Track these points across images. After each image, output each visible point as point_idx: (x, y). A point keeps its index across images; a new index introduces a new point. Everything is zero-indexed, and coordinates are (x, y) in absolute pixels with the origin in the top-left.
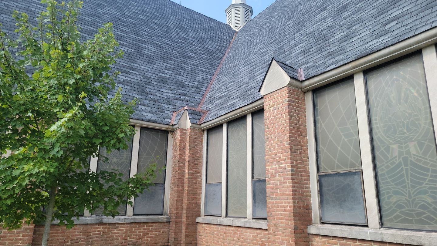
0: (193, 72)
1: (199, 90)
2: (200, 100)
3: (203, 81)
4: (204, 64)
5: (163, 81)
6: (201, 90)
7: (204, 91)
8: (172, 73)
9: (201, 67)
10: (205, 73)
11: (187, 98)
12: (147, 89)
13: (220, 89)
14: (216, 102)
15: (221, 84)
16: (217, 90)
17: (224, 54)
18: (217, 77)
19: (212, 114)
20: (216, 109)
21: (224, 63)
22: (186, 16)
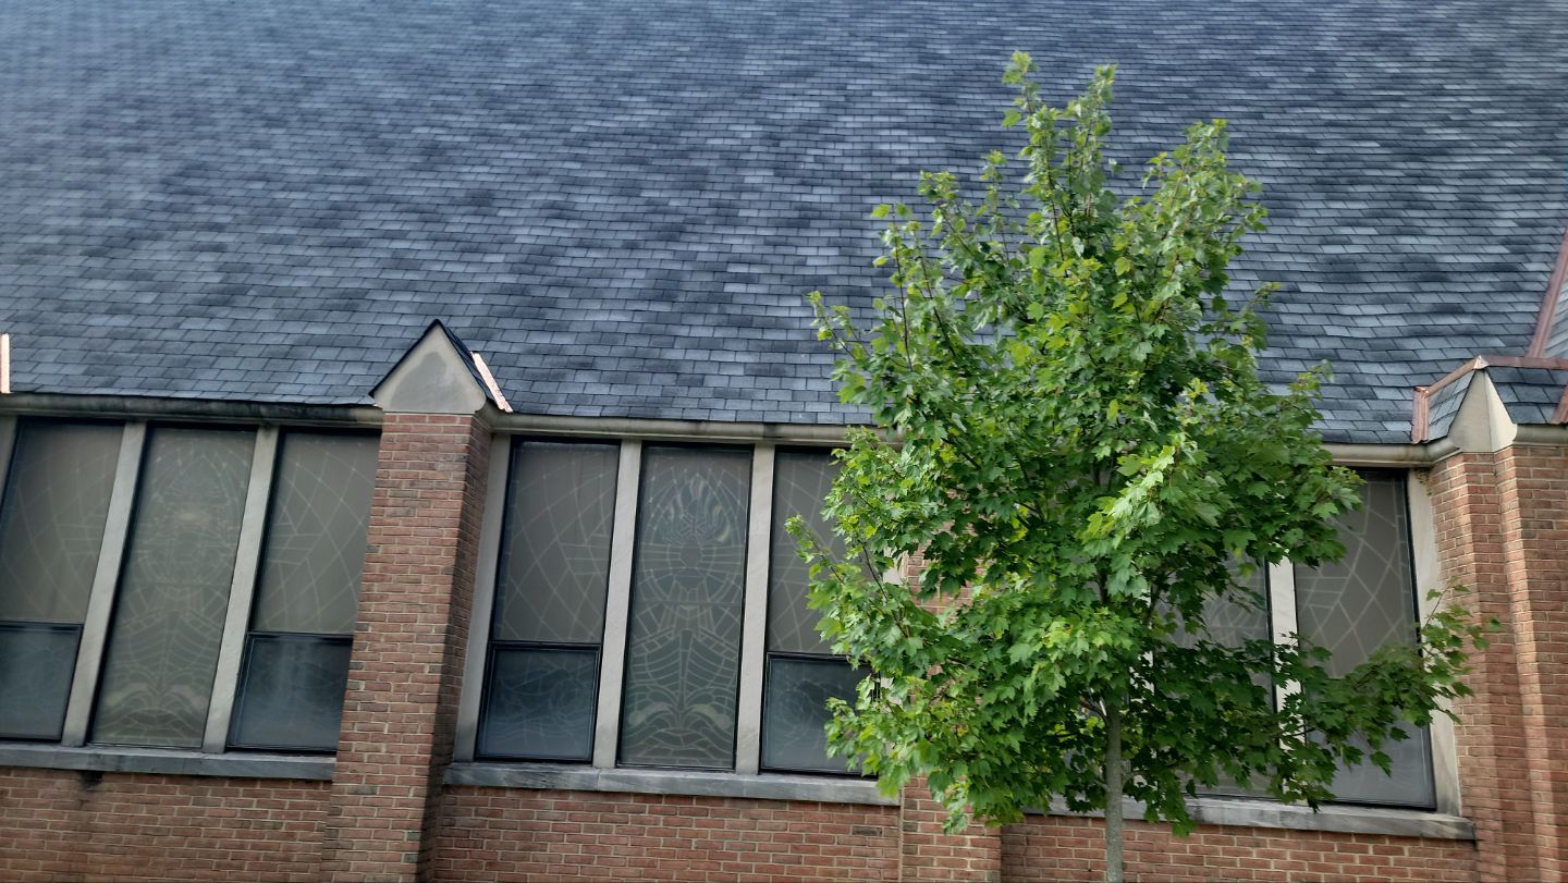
0: (1470, 209)
1: (1515, 277)
2: (1531, 320)
3: (1528, 231)
4: (1517, 158)
5: (1344, 273)
6: (1528, 276)
7: (1542, 277)
8: (1372, 231)
9: (1503, 174)
10: (1529, 197)
11: (1466, 320)
12: (1286, 320)
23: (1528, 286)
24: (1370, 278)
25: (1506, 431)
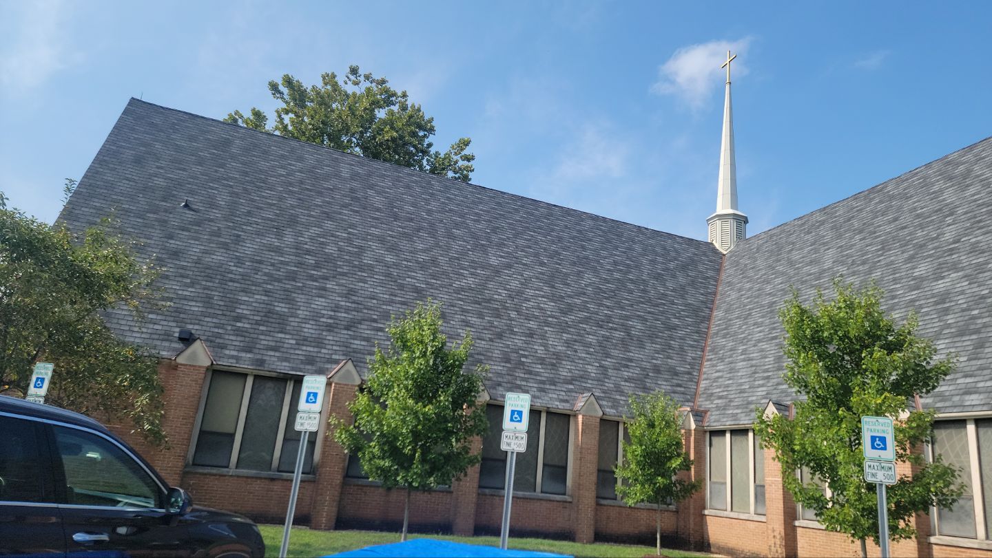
0: (682, 350)
1: (691, 376)
2: (695, 391)
3: (695, 361)
4: (691, 333)
5: (657, 370)
6: (694, 376)
7: (697, 376)
8: (662, 356)
9: (688, 339)
10: (693, 349)
11: (682, 389)
12: (648, 384)
13: (717, 382)
14: (715, 402)
15: (717, 374)
16: (714, 382)
17: (711, 310)
18: (709, 355)
19: (713, 417)
20: (718, 413)
21: (713, 329)
22: (658, 249)
23: (694, 380)
24: (663, 372)
25: (693, 426)
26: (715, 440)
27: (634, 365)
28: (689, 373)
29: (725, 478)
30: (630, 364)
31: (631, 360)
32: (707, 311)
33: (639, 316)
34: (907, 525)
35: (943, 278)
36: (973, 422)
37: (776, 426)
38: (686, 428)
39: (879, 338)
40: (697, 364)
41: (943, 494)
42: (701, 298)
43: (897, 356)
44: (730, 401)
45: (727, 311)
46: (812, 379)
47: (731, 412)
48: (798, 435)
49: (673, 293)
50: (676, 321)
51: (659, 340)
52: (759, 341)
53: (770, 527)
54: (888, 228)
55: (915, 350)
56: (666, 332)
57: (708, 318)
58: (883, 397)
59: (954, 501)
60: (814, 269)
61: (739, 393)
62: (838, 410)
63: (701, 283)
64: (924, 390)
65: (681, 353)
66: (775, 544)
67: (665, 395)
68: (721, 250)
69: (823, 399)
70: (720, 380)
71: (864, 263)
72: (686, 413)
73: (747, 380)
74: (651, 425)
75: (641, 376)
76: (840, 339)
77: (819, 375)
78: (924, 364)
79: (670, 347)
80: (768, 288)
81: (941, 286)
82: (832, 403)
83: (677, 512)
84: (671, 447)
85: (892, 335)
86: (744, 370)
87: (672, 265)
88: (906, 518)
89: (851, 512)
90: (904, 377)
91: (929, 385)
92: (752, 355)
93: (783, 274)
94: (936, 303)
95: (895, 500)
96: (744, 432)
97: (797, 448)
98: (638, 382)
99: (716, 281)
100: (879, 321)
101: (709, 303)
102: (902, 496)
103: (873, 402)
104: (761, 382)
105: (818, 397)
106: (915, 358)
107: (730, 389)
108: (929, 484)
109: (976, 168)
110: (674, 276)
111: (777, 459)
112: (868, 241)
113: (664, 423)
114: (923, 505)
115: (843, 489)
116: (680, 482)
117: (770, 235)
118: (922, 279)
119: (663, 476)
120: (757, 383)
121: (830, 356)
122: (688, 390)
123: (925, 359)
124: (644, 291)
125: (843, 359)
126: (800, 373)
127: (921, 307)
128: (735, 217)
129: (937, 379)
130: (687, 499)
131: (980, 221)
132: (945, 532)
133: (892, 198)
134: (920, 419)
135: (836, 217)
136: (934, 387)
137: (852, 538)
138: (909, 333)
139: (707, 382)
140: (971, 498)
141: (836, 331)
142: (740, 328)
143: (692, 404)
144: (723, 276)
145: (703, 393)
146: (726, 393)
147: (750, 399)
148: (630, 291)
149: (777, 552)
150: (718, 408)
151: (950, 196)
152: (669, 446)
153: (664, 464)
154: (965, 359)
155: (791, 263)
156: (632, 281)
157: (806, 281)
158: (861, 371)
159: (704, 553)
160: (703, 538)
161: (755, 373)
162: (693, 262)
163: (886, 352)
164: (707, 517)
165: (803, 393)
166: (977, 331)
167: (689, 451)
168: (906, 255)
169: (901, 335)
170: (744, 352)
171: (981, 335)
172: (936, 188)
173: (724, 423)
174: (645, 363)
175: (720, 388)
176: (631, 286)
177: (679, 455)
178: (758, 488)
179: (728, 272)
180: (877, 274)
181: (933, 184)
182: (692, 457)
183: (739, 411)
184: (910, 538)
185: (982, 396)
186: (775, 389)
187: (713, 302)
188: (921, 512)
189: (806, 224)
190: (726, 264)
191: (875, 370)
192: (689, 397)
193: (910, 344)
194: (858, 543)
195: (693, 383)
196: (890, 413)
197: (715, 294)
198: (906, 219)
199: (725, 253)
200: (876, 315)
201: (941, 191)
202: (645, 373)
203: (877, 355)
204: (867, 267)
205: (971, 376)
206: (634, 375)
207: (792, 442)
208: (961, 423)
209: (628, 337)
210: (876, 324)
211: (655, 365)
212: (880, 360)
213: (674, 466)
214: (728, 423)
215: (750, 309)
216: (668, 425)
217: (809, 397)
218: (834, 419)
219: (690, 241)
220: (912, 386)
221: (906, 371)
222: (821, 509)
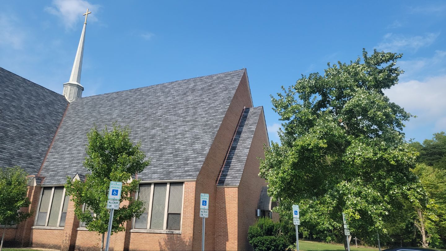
0: (37, 146)
1: (40, 160)
2: (40, 167)
3: (43, 152)
5: (20, 155)
8: (25, 148)
9: (42, 141)
10: (44, 146)
11: (33, 166)
12: (12, 162)
13: (53, 163)
14: (50, 173)
15: (54, 160)
16: (51, 163)
17: (57, 128)
18: (51, 150)
19: (47, 180)
20: (50, 178)
21: (57, 137)
22: (34, 93)
23: (41, 162)
24: (23, 157)
25: (35, 184)
26: (46, 192)
27: (6, 151)
28: (38, 158)
29: (47, 210)
30: (3, 151)
31: (4, 149)
32: (55, 128)
33: (14, 126)
34: (122, 226)
35: (154, 129)
36: (154, 184)
37: (75, 185)
38: (31, 185)
39: (126, 149)
40: (44, 154)
41: (137, 212)
42: (53, 121)
43: (131, 157)
44: (58, 173)
45: (65, 130)
46: (96, 165)
47: (57, 178)
48: (85, 189)
49: (38, 117)
50: (37, 131)
51: (24, 140)
52: (78, 146)
53: (65, 232)
54: (140, 106)
55: (138, 155)
56: (30, 136)
57: (55, 132)
58: (123, 174)
59: (140, 215)
60: (109, 117)
61: (63, 169)
62: (104, 178)
63: (54, 114)
64: (139, 172)
65: (36, 147)
66: (66, 239)
67: (22, 168)
68: (68, 100)
69: (99, 174)
70: (55, 162)
71: (128, 118)
72: (32, 178)
73: (68, 163)
74: (9, 184)
75: (10, 158)
76: (111, 148)
77: (99, 163)
78: (141, 161)
79: (30, 144)
80: (87, 122)
81: (153, 132)
82: (102, 176)
83: (17, 228)
84: (19, 195)
85: (131, 149)
86: (68, 158)
87: (40, 102)
88: (123, 223)
89: (100, 222)
90: (132, 166)
91: (140, 170)
92: (73, 152)
93: (95, 117)
94: (150, 138)
95: (119, 216)
96: (62, 188)
97: (83, 195)
98: (6, 161)
99: (63, 115)
100: (127, 142)
101: (57, 125)
102: (122, 214)
103: (118, 176)
104: (75, 165)
105: (97, 173)
106: (137, 159)
107: (59, 167)
108: (133, 208)
109: (172, 90)
110: (40, 108)
111: (73, 201)
112: (132, 109)
113: (17, 183)
114: (129, 217)
115: (100, 212)
116: (21, 213)
117: (92, 98)
118: (147, 128)
119: (11, 210)
120: (73, 165)
121: (106, 155)
122: (36, 166)
123: (141, 159)
124: (21, 113)
125: (111, 157)
126: (91, 162)
127: (145, 139)
128: (78, 86)
129: (144, 167)
130: (23, 221)
131: (170, 110)
132: (136, 228)
133: (143, 94)
134: (135, 183)
135: (121, 97)
136: (142, 170)
137: (99, 233)
138: (137, 149)
139: (48, 163)
140: (147, 214)
141: (110, 145)
142: (70, 138)
143: (37, 174)
144: (67, 113)
145: (44, 169)
146: (56, 169)
147: (68, 172)
148: (12, 112)
149: (66, 243)
150: (51, 176)
151: (162, 99)
152: (18, 195)
153: (13, 204)
154: (155, 160)
155: (99, 113)
156: (14, 106)
157: (104, 122)
158: (117, 162)
159: (28, 248)
160: (29, 240)
161: (73, 160)
162: (52, 103)
163: (127, 155)
164: (34, 230)
165: (91, 171)
166: (161, 151)
167: (30, 197)
168: (144, 118)
169: (135, 149)
170: (70, 150)
171: (163, 152)
172: (158, 94)
173: (52, 183)
174: (13, 151)
175: (54, 166)
176: (13, 109)
177: (23, 199)
178: (63, 214)
179: (70, 111)
180: (132, 123)
181: (157, 93)
182: (31, 200)
183: (61, 178)
184: (122, 231)
185: (158, 175)
186: (81, 168)
187: (59, 124)
188: (128, 220)
189: (108, 97)
190: (69, 107)
191: (122, 162)
192: (36, 170)
193: (137, 153)
194: (101, 235)
195: (40, 163)
196: (125, 180)
197: (61, 121)
198: (146, 104)
199: (70, 102)
200: (127, 140)
201: (159, 96)
202: (12, 156)
203: (124, 156)
204: (129, 120)
205: (156, 167)
206: (5, 157)
207: (81, 192)
208: (149, 184)
209: (5, 136)
210: (126, 143)
211: (19, 153)
212: (125, 158)
213: (18, 205)
214: (54, 183)
215: (77, 130)
216: (20, 184)
217: (93, 172)
218: (102, 182)
219: (53, 93)
220: (134, 169)
221: (133, 163)
222: (89, 222)
